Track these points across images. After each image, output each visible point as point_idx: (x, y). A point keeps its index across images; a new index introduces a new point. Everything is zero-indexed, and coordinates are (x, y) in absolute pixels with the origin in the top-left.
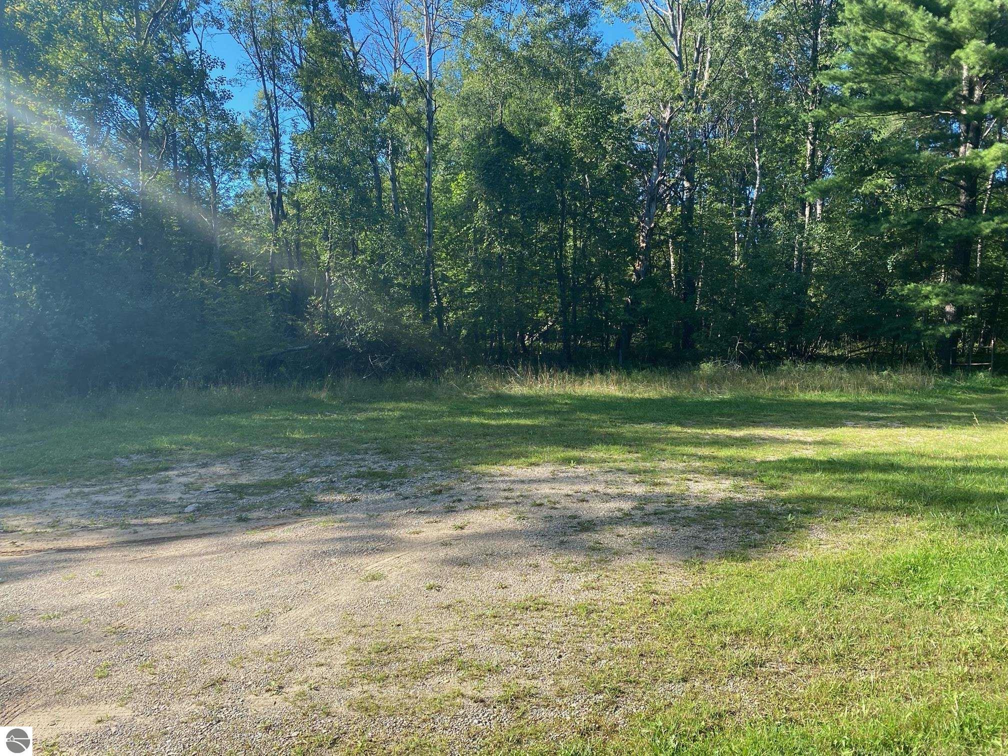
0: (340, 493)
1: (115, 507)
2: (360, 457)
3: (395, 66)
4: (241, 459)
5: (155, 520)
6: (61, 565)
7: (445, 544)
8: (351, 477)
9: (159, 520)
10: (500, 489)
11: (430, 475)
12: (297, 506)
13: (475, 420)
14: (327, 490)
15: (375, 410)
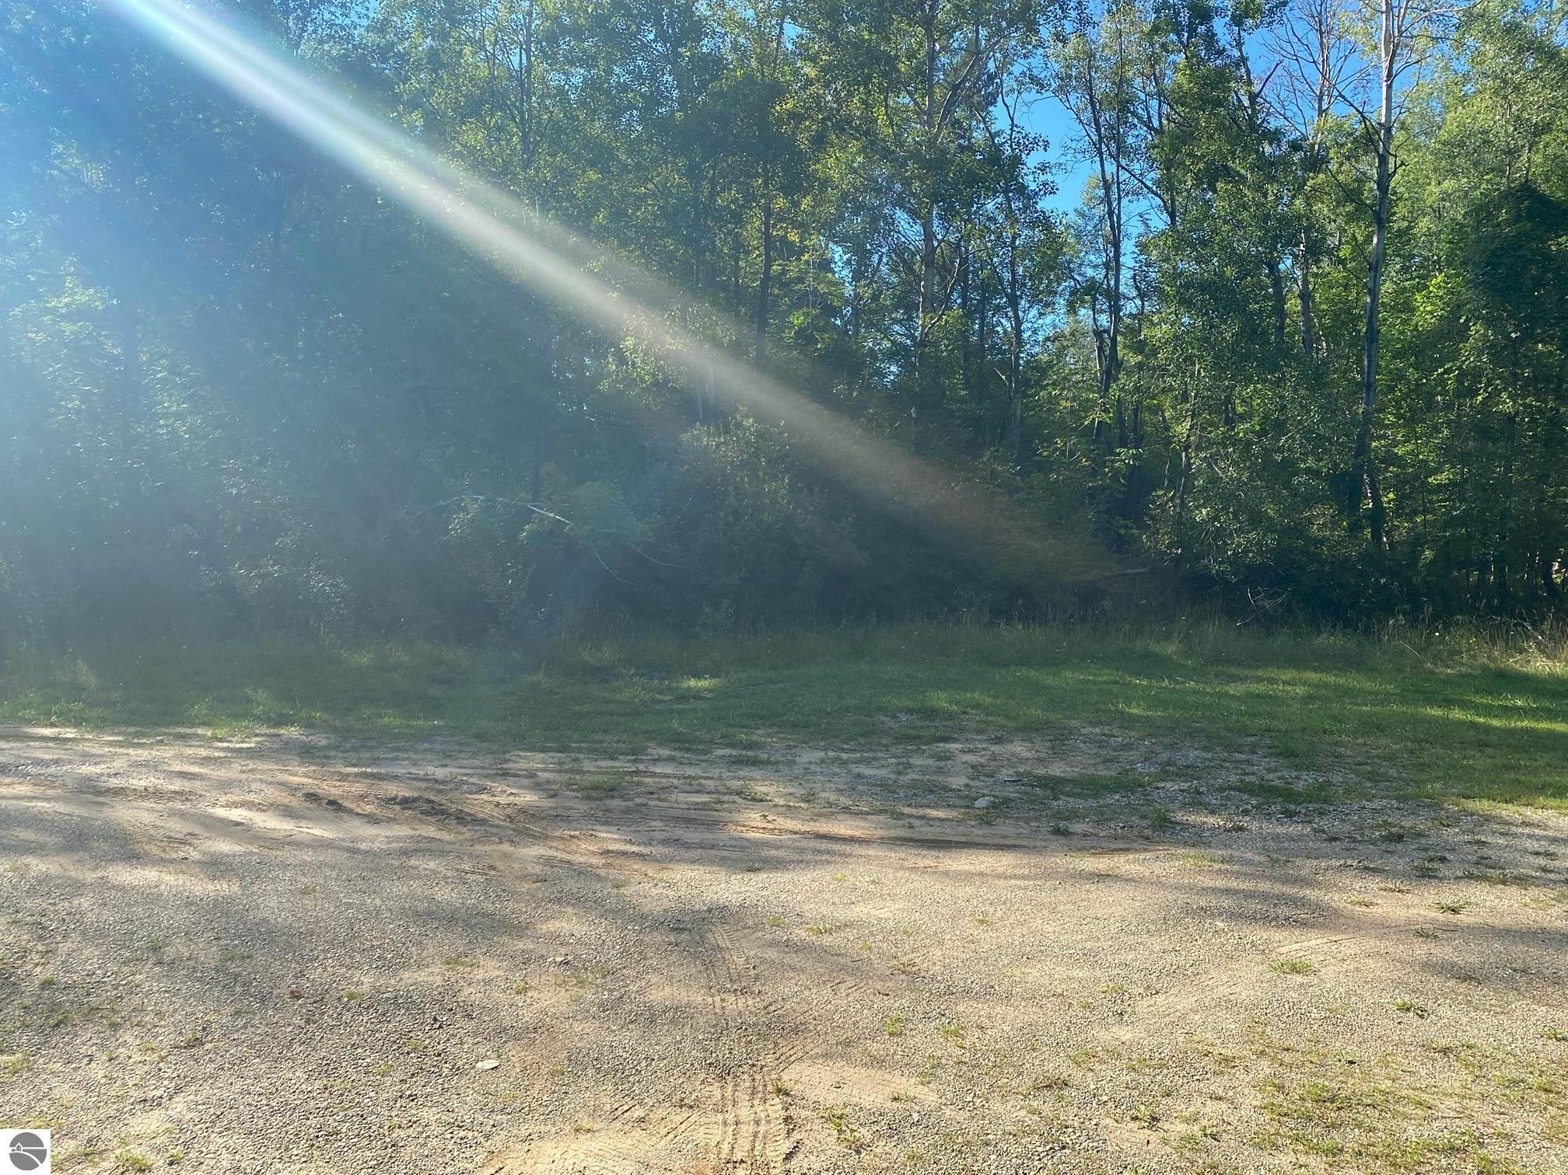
0: (1213, 812)
1: (881, 786)
2: (1243, 757)
3: (1320, 106)
4: (1051, 738)
5: (934, 813)
6: (824, 858)
7: (1422, 934)
8: (1232, 788)
9: (941, 814)
10: (1526, 851)
11: (1377, 804)
12: (1144, 823)
13: (1457, 714)
14: (1192, 804)
15: (1260, 680)
